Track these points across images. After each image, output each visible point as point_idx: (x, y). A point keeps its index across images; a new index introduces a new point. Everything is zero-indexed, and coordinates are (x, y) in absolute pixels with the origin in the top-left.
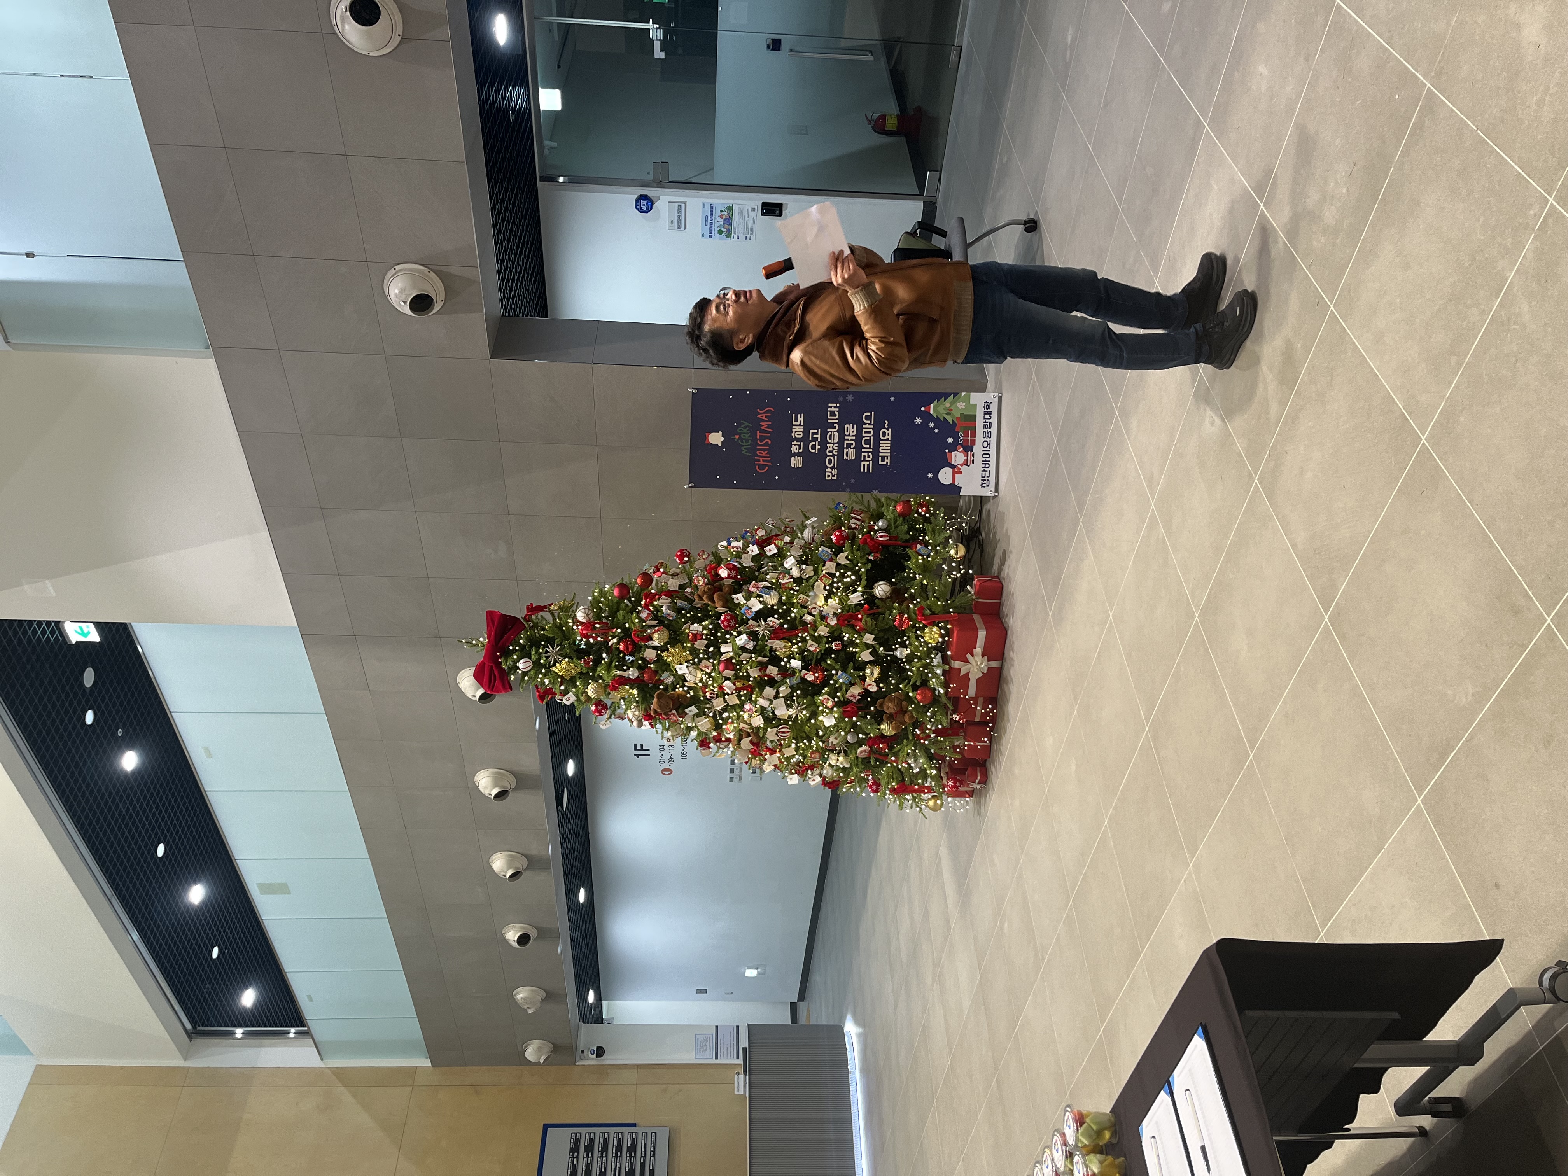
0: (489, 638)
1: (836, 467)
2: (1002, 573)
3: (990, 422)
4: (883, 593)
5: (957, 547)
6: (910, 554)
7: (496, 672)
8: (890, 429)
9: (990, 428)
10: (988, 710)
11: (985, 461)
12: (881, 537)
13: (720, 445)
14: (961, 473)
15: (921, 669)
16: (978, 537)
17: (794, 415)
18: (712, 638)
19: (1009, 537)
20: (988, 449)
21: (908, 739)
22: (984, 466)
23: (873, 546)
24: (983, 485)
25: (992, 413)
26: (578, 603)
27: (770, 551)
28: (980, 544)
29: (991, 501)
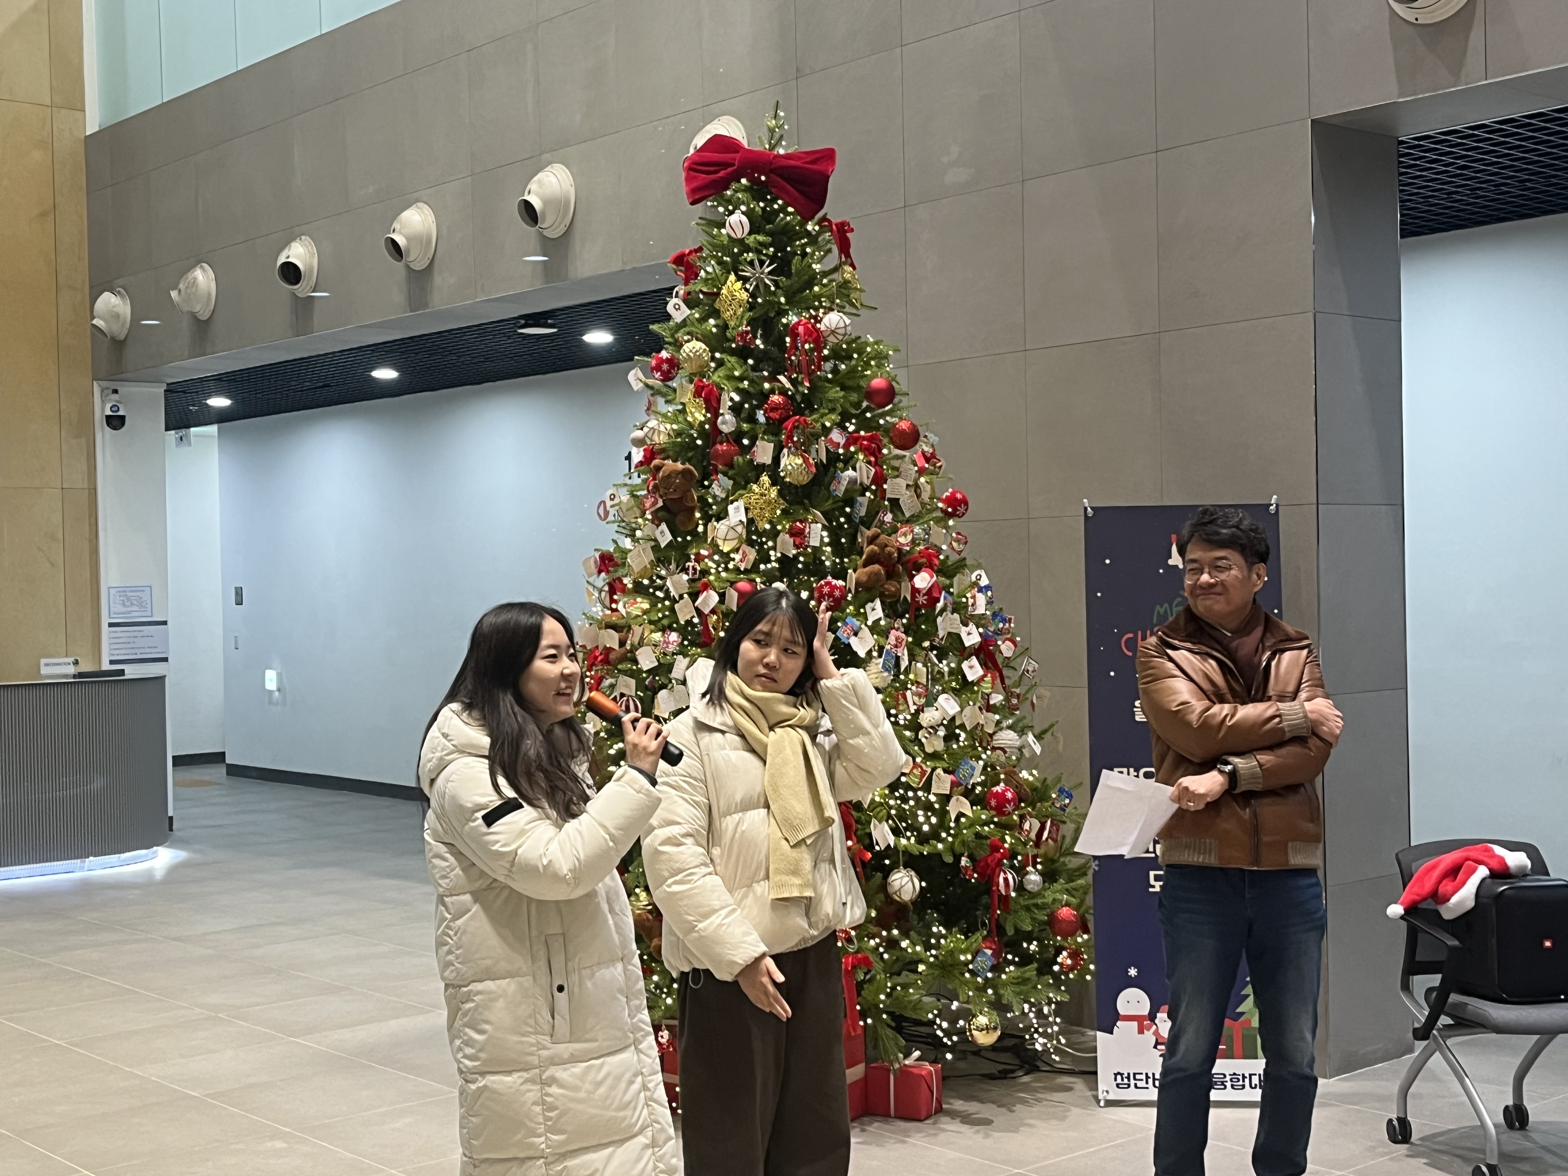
0: (786, 156)
2: (946, 1119)
3: (1243, 1087)
4: (897, 888)
5: (991, 1028)
6: (974, 936)
7: (722, 174)
9: (1232, 1086)
12: (1006, 880)
13: (1171, 562)
14: (1141, 1031)
16: (1022, 1067)
18: (800, 566)
19: (1017, 1131)
23: (988, 865)
24: (1119, 1077)
27: (971, 667)
28: (999, 1072)
29: (1090, 1093)
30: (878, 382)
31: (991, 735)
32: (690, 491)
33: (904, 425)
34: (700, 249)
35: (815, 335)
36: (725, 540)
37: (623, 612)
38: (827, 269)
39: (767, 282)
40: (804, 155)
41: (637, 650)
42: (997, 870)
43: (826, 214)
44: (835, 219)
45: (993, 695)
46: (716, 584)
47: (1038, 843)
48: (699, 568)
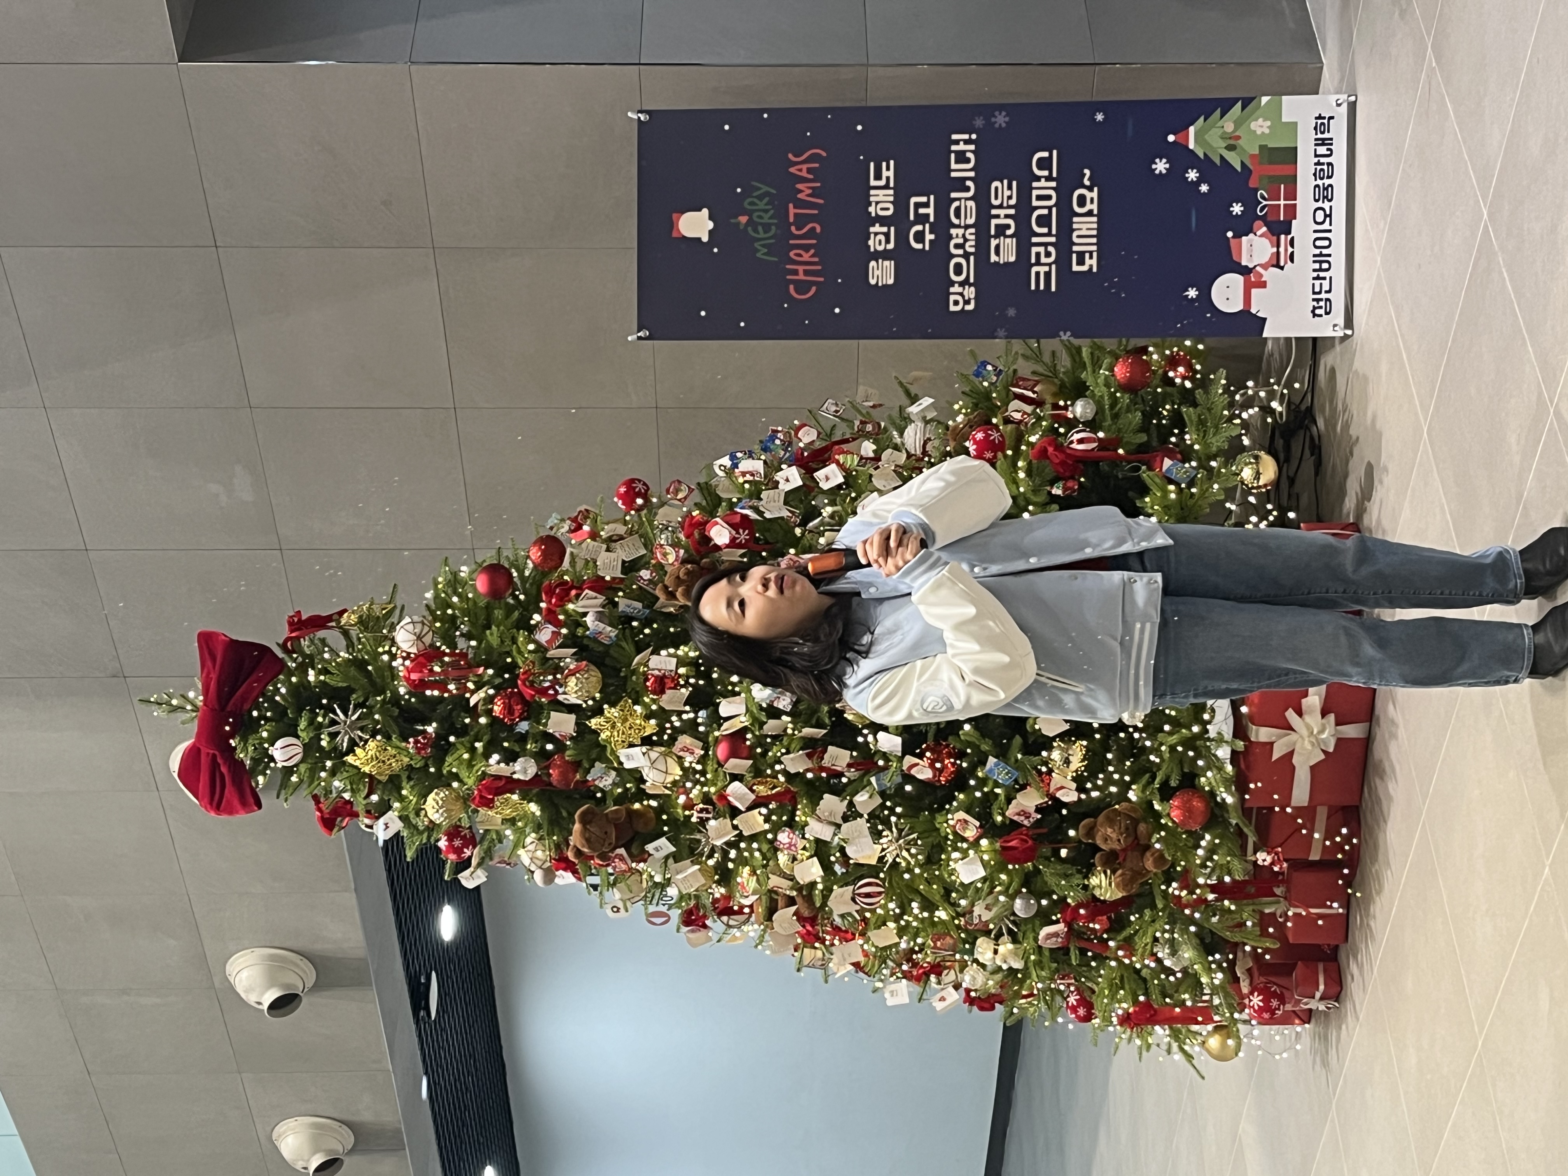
0: (206, 692)
1: (972, 280)
2: (1366, 518)
3: (1329, 164)
5: (1257, 463)
6: (1148, 482)
7: (224, 769)
8: (1096, 189)
9: (1329, 177)
10: (1338, 839)
11: (1321, 255)
12: (1081, 441)
13: (705, 239)
14: (1263, 285)
15: (1180, 749)
16: (1308, 428)
17: (872, 164)
18: (701, 682)
19: (1380, 435)
20: (1326, 226)
21: (1153, 907)
22: (1317, 266)
23: (1062, 463)
24: (1318, 312)
25: (1334, 142)
26: (403, 607)
27: (827, 479)
28: (1312, 455)
29: (1338, 348)
30: (481, 584)
31: (909, 456)
32: (607, 814)
33: (535, 554)
34: (316, 798)
35: (421, 659)
36: (666, 773)
37: (753, 898)
38: (344, 643)
39: (354, 718)
40: (206, 671)
41: (798, 883)
42: (1068, 451)
43: (278, 644)
44: (284, 632)
45: (863, 453)
46: (720, 784)
47: (1038, 403)
48: (701, 806)
